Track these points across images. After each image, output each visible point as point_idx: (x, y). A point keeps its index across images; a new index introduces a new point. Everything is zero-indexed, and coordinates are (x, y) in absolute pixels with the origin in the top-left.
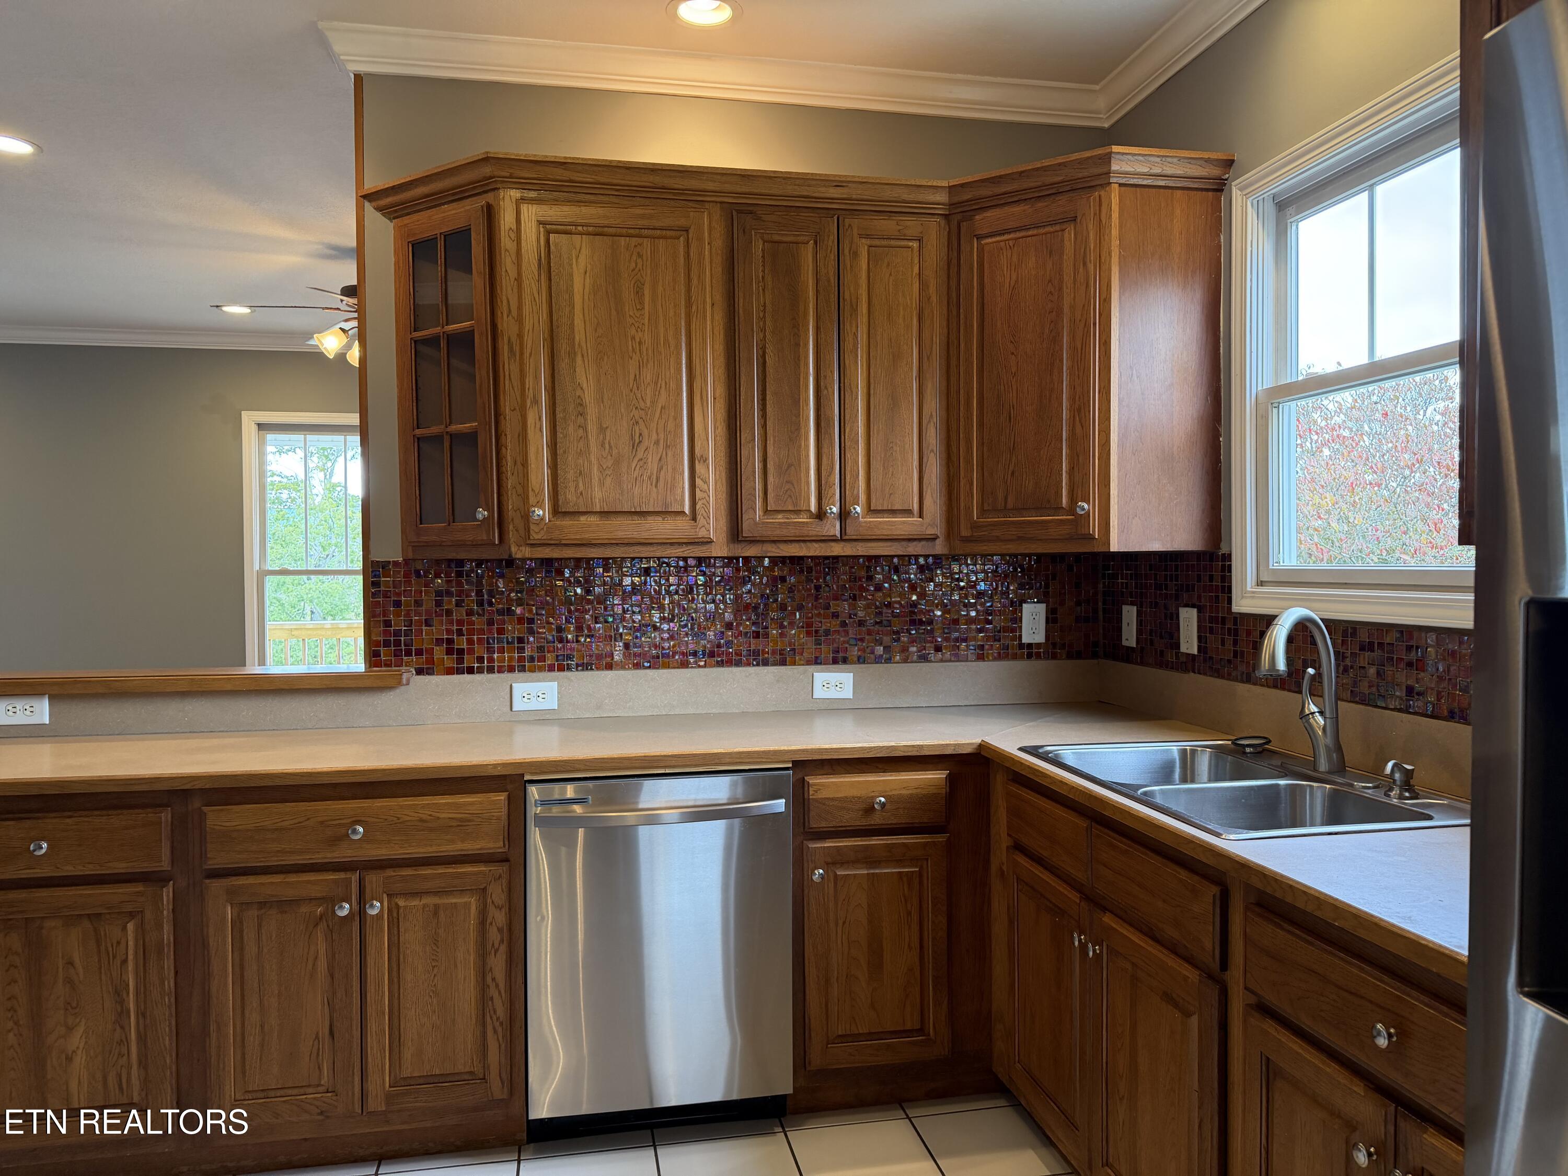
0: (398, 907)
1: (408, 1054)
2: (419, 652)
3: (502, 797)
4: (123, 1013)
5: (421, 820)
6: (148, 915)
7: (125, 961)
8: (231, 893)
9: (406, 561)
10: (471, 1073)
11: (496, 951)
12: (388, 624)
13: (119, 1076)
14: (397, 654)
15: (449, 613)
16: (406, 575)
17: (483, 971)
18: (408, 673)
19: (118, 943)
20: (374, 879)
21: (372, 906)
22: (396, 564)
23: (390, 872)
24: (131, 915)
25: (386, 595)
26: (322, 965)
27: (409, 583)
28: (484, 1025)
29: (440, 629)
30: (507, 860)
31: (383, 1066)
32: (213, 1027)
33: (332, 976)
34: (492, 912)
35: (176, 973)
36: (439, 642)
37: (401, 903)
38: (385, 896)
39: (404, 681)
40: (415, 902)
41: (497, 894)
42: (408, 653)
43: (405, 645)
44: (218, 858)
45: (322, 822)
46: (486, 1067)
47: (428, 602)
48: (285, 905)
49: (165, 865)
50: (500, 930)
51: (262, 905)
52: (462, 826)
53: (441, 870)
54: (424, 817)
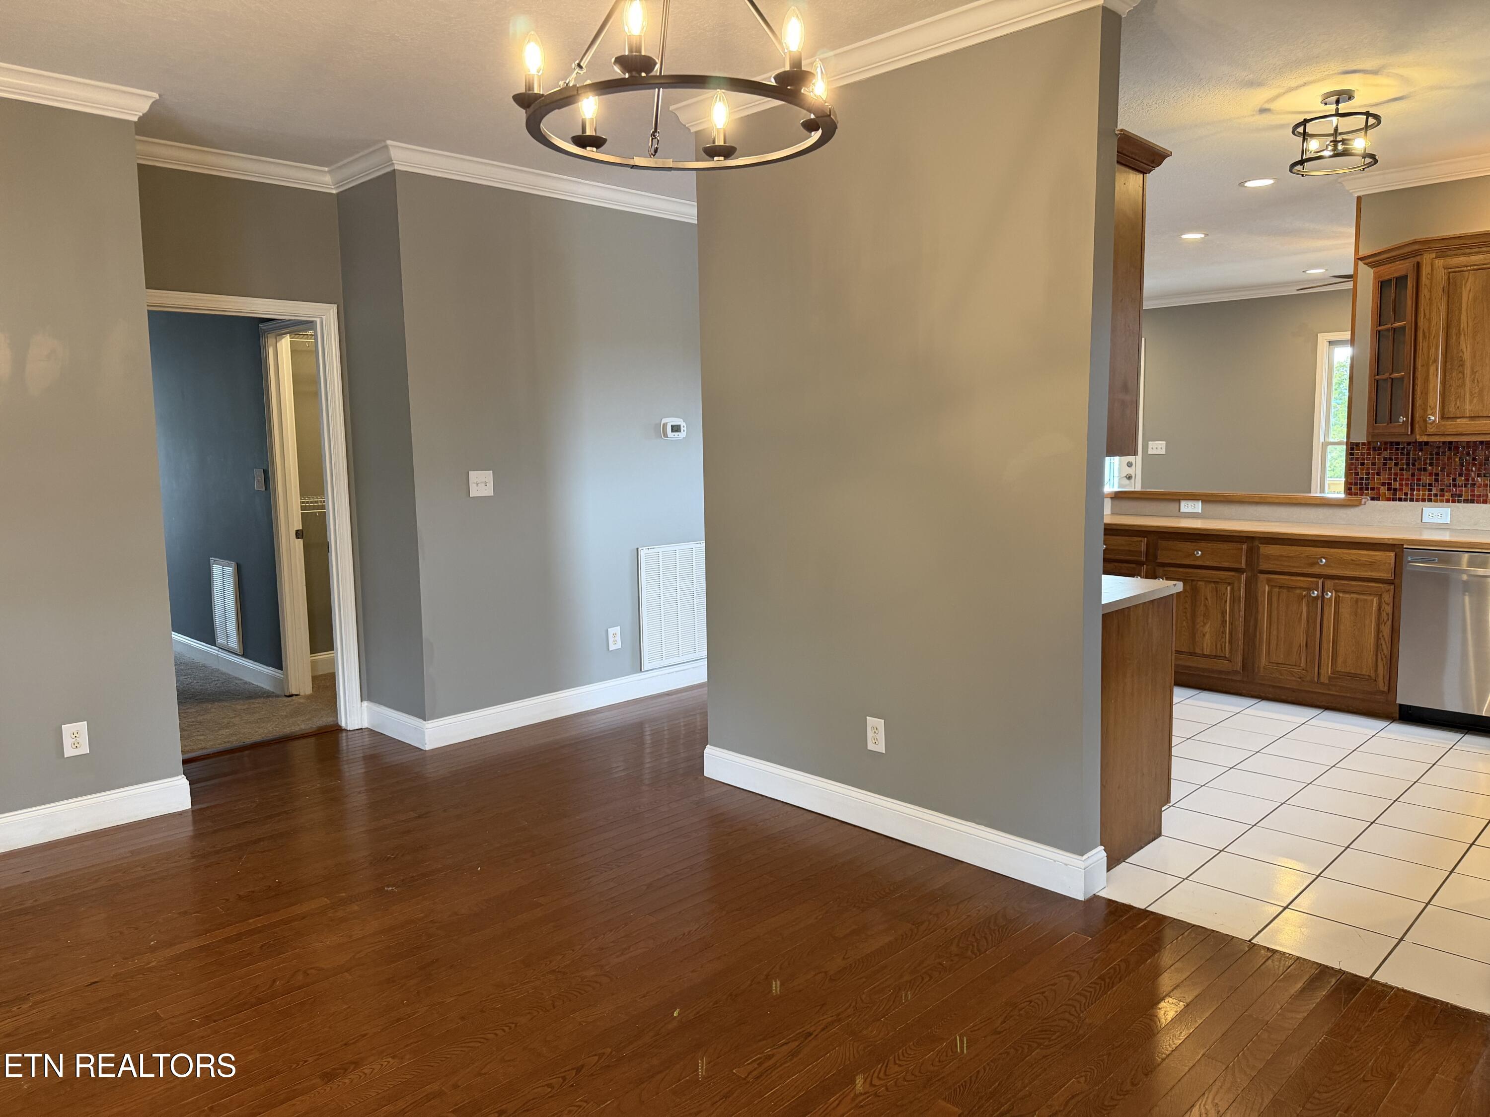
0: (1339, 597)
1: (1340, 660)
2: (1372, 489)
3: (1392, 554)
4: (1224, 621)
5: (1352, 560)
6: (1236, 585)
7: (1226, 601)
8: (1269, 581)
9: (1369, 443)
10: (1369, 676)
11: (1385, 623)
12: (1357, 474)
13: (1221, 645)
14: (1361, 489)
15: (1390, 469)
16: (1369, 449)
17: (1378, 631)
18: (1365, 499)
19: (1224, 594)
20: (1329, 583)
21: (1327, 594)
22: (1363, 444)
23: (1337, 581)
24: (1229, 584)
25: (1357, 459)
26: (1304, 616)
27: (1369, 454)
28: (1377, 655)
29: (1384, 477)
30: (1393, 584)
31: (1328, 664)
32: (1258, 634)
33: (1308, 621)
34: (1384, 605)
35: (1245, 610)
36: (1384, 484)
37: (1341, 595)
38: (1334, 591)
39: (1363, 503)
40: (1347, 596)
41: (1388, 598)
42: (1367, 489)
43: (1365, 485)
44: (1264, 566)
45: (1307, 556)
46: (1377, 675)
47: (1379, 462)
48: (1290, 588)
49: (1243, 566)
50: (1388, 614)
51: (1281, 587)
52: (1371, 565)
53: (1360, 583)
54: (1353, 559)
